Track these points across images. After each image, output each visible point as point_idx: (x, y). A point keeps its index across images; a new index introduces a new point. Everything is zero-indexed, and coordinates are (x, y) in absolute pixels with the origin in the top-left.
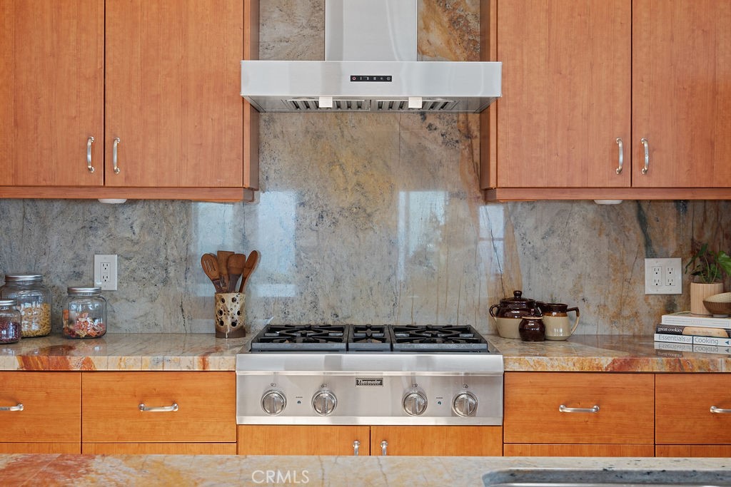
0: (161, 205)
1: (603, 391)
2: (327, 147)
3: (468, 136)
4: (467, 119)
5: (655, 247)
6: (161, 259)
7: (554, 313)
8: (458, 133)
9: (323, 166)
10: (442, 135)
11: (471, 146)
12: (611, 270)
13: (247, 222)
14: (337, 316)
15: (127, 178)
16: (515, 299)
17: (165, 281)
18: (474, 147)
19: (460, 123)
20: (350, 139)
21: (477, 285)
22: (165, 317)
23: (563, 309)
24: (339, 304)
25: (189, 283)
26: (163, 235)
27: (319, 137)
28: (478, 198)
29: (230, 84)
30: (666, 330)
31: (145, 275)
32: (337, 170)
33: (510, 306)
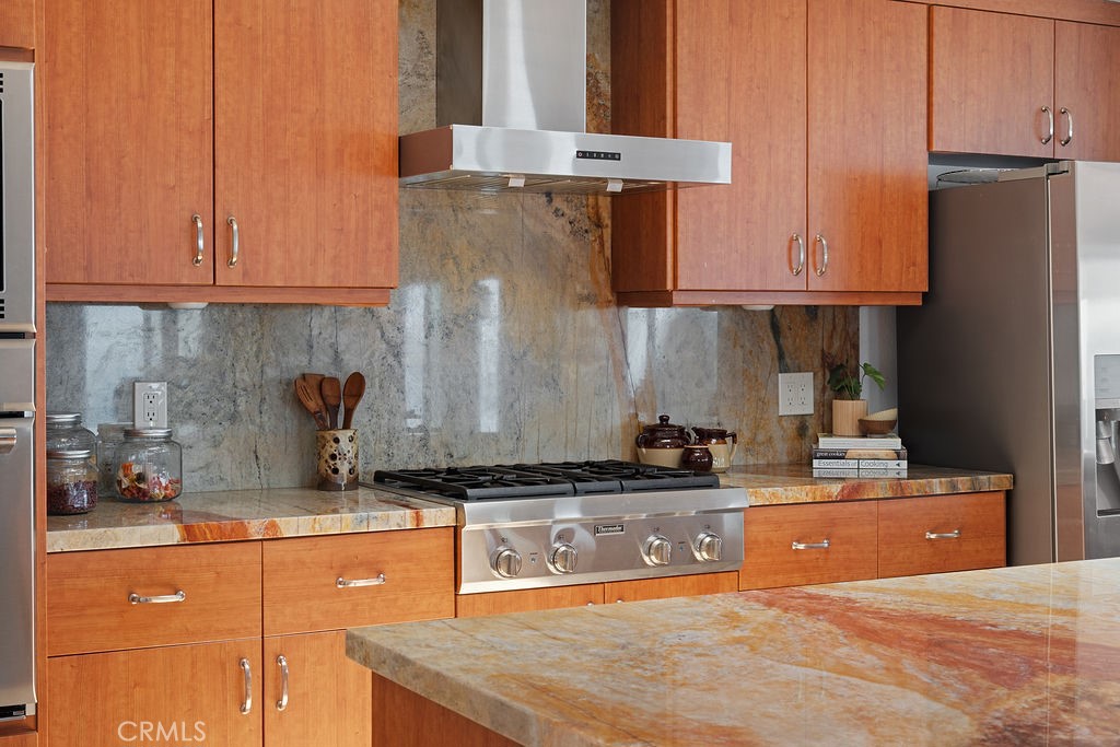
0: (227, 311)
1: (833, 523)
2: (439, 235)
3: (599, 225)
4: (597, 204)
5: (788, 360)
6: (228, 386)
7: (714, 441)
8: (587, 220)
9: (434, 260)
10: (570, 223)
11: (601, 237)
12: (745, 388)
13: (340, 333)
14: (452, 456)
15: (245, 274)
16: (661, 425)
17: (233, 418)
18: (605, 239)
19: (590, 208)
20: (465, 224)
21: (610, 411)
22: (234, 467)
23: (721, 435)
24: (454, 441)
25: (265, 418)
26: (230, 353)
27: (428, 221)
28: (610, 302)
29: (377, 149)
30: (826, 454)
31: (206, 410)
32: (451, 265)
33: (659, 434)
